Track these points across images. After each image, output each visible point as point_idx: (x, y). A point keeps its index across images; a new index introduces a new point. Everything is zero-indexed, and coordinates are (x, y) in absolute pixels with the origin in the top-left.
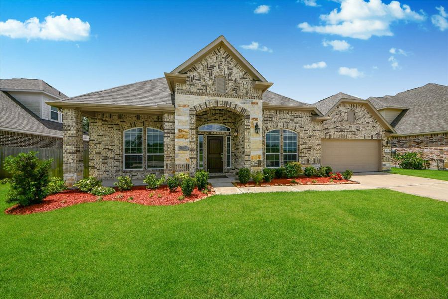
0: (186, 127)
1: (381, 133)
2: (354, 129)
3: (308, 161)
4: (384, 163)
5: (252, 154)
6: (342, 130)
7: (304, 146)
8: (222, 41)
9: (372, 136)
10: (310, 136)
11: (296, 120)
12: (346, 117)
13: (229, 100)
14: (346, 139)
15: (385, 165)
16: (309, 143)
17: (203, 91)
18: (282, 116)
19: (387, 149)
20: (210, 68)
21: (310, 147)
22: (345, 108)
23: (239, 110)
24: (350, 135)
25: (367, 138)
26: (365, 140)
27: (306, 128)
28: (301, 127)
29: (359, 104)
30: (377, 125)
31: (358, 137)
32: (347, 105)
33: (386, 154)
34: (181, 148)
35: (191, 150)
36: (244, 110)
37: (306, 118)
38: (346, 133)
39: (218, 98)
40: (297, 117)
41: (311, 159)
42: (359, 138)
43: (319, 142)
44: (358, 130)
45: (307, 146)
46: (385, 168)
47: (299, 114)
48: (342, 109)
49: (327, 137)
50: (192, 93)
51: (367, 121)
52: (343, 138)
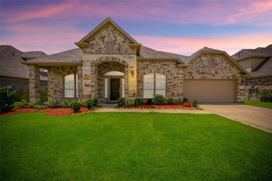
0: (89, 73)
1: (237, 75)
2: (213, 72)
3: (173, 94)
4: (239, 97)
5: (130, 89)
6: (203, 73)
7: (170, 84)
8: (109, 21)
9: (228, 77)
10: (175, 78)
11: (164, 67)
12: (207, 64)
13: (115, 56)
14: (206, 79)
15: (240, 98)
16: (174, 82)
17: (99, 52)
18: (155, 65)
19: (242, 87)
20: (103, 38)
21: (175, 85)
22: (206, 58)
23: (121, 62)
24: (209, 77)
25: (224, 78)
26: (222, 80)
27: (172, 72)
28: (168, 72)
29: (218, 54)
30: (233, 69)
31: (216, 78)
32: (208, 55)
33: (241, 90)
34: (86, 85)
35: (92, 86)
36: (124, 62)
37: (172, 65)
38: (206, 76)
39: (108, 56)
40: (165, 65)
41: (176, 93)
42: (218, 78)
43: (182, 81)
44: (216, 73)
45: (173, 84)
46: (239, 101)
47: (167, 63)
48: (204, 58)
49: (191, 78)
50: (92, 53)
51: (224, 66)
52: (204, 79)
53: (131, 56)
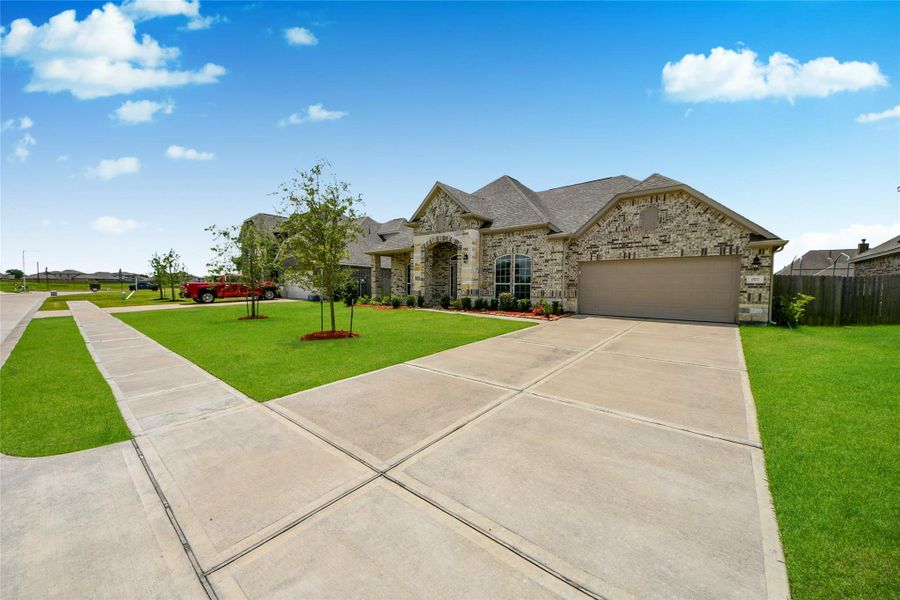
0: (419, 262)
1: (737, 242)
2: (653, 239)
3: (543, 293)
4: (741, 306)
6: (624, 246)
7: (538, 274)
8: (438, 187)
9: (704, 251)
10: (547, 261)
11: (528, 242)
12: (637, 222)
13: (445, 234)
14: (634, 259)
15: (746, 310)
16: (546, 270)
17: (429, 231)
18: (512, 238)
19: (755, 276)
20: (434, 210)
21: (546, 275)
22: (635, 206)
23: (453, 242)
24: (642, 253)
25: (688, 253)
26: (683, 258)
27: (542, 250)
28: (535, 249)
29: (671, 193)
30: (724, 226)
31: (661, 255)
32: (641, 200)
33: (751, 286)
34: (417, 278)
35: (422, 280)
36: (457, 241)
37: (542, 236)
38: (632, 251)
39: (438, 235)
40: (530, 237)
41: (548, 291)
42: (668, 256)
43: (560, 268)
44: (664, 242)
45: (543, 273)
46: (743, 317)
47: (533, 233)
48: (628, 209)
49: (594, 259)
50: (424, 234)
51: (691, 222)
52: (627, 259)
53: (466, 231)
